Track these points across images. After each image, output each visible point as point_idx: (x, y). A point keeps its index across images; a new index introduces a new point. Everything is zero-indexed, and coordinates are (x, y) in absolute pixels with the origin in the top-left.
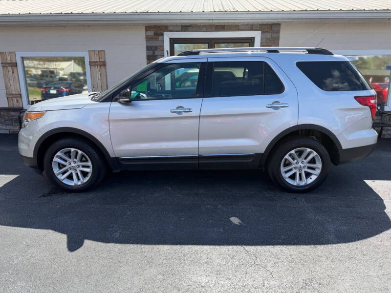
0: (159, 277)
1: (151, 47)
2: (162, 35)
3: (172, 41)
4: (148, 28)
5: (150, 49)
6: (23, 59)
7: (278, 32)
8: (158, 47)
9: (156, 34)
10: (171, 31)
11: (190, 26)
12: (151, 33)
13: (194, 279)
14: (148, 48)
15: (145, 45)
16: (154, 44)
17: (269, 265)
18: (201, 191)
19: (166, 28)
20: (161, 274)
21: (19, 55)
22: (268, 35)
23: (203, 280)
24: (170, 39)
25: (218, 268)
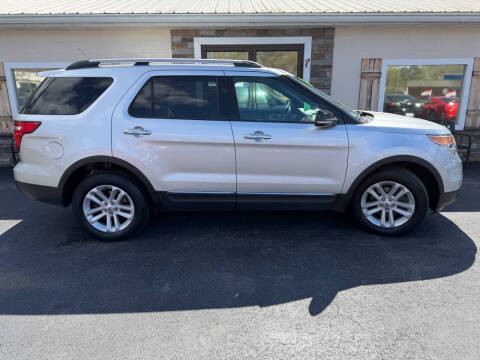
0: (230, 336)
1: (178, 56)
2: (192, 41)
3: (204, 49)
4: (174, 32)
6: (13, 70)
7: (332, 38)
8: (187, 56)
9: (184, 40)
10: (202, 36)
12: (178, 39)
13: (272, 335)
15: (171, 54)
16: (182, 51)
17: (355, 315)
18: (257, 232)
19: (198, 32)
20: (230, 332)
21: (8, 66)
22: (321, 42)
23: (283, 337)
24: (202, 46)
25: (297, 322)
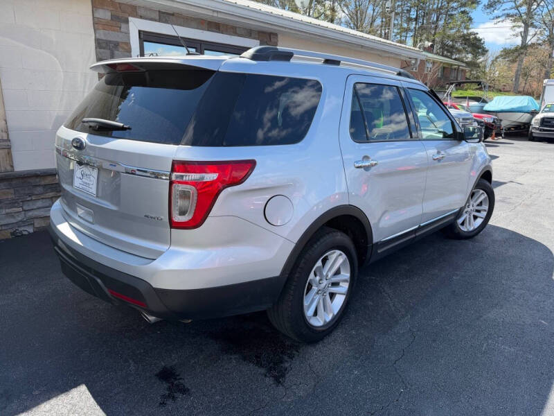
1: (108, 42)
2: (127, 22)
3: (142, 36)
4: (98, 3)
5: (104, 45)
8: (120, 44)
9: (114, 17)
10: (141, 18)
11: (173, 15)
12: (105, 15)
14: (99, 44)
15: (94, 37)
16: (113, 36)
19: (134, 10)
24: (140, 31)
